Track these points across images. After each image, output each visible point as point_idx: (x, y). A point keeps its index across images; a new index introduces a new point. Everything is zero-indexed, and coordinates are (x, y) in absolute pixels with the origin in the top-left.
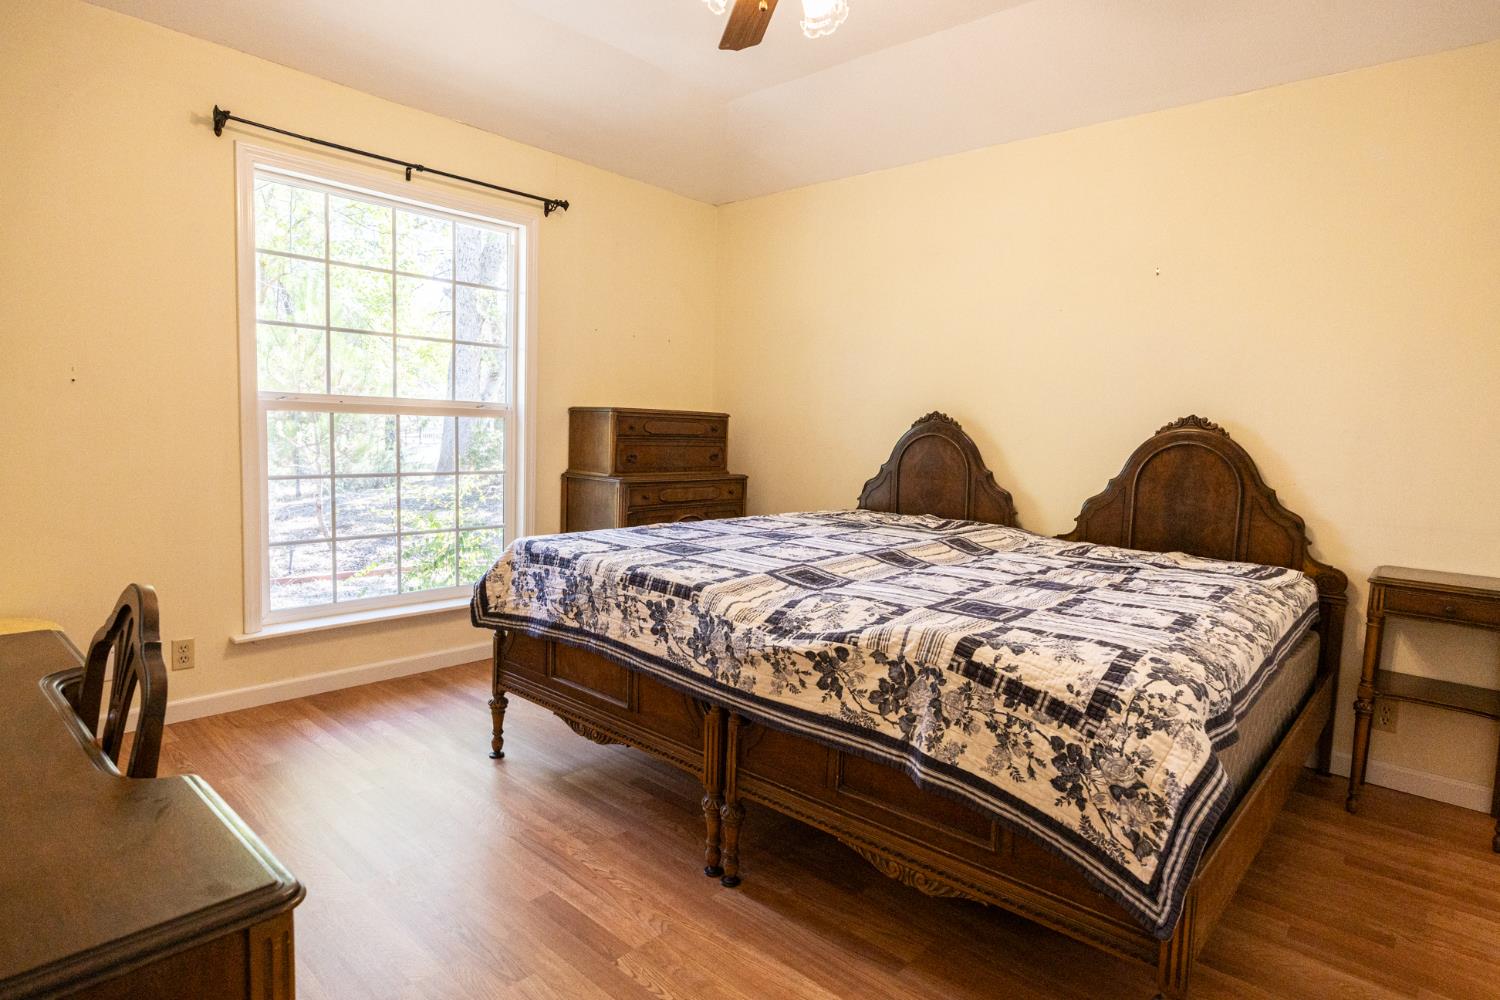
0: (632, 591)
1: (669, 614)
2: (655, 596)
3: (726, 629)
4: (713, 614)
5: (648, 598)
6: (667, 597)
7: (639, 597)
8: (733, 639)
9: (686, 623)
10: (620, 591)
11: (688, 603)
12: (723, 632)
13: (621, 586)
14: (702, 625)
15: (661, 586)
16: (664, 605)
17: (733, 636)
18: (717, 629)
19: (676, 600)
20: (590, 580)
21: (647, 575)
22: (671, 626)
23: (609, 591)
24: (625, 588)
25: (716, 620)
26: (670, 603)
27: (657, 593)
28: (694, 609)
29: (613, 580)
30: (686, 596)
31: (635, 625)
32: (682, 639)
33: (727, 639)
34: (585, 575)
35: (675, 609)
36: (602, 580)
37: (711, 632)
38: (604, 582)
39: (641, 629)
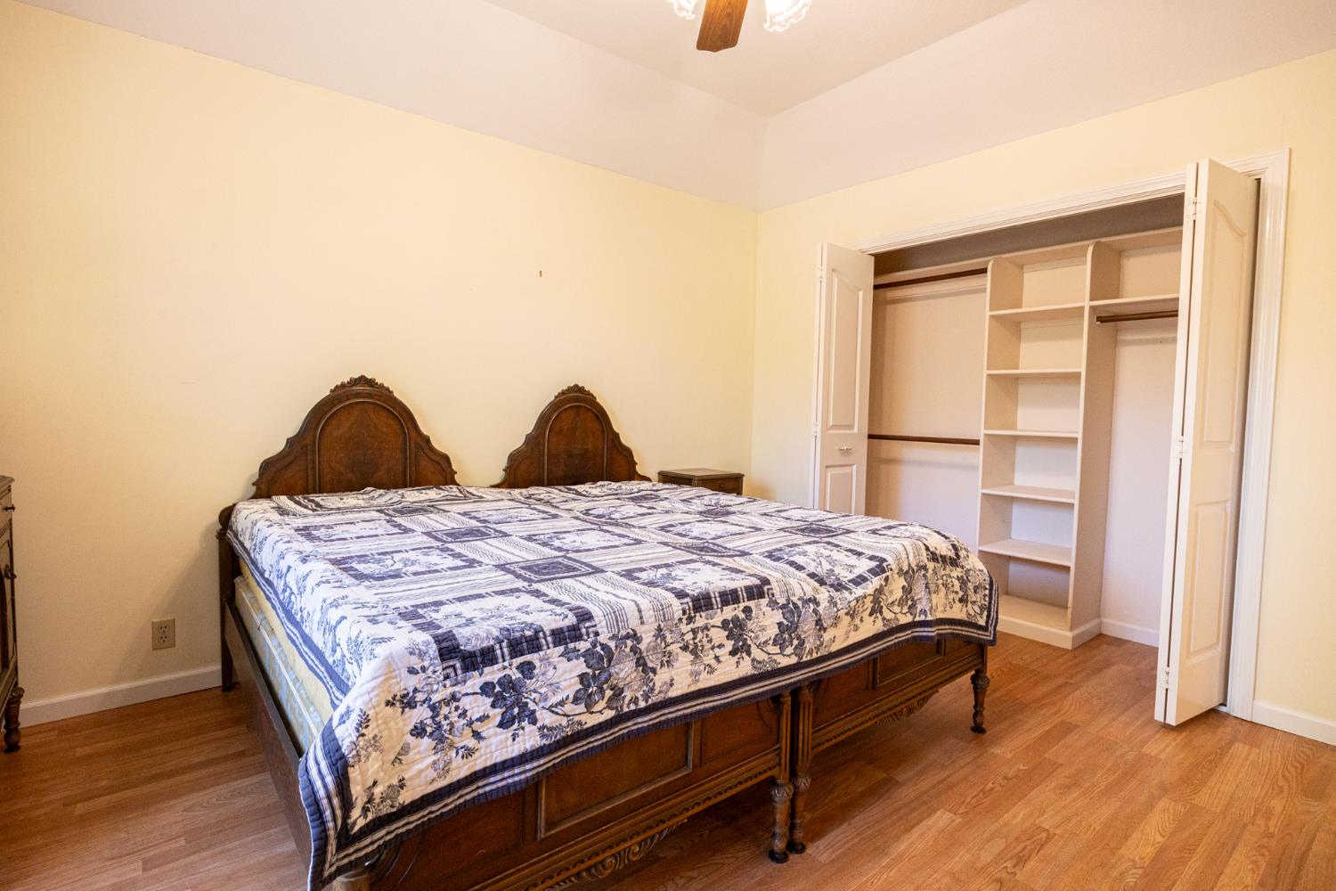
0: (700, 621)
1: (749, 623)
2: (729, 612)
3: (812, 606)
4: (795, 599)
5: (721, 619)
6: (742, 605)
7: (712, 622)
8: (821, 612)
9: (767, 621)
10: (684, 628)
11: (764, 601)
12: (811, 610)
13: (685, 621)
14: (788, 615)
15: (730, 597)
16: (742, 616)
17: (821, 609)
18: (803, 611)
19: (752, 604)
20: (635, 636)
21: (708, 593)
22: (753, 635)
23: (668, 636)
24: (690, 620)
25: (800, 604)
26: (747, 610)
27: (731, 607)
28: (773, 604)
29: (672, 619)
30: (761, 595)
31: (709, 659)
32: (766, 643)
33: (816, 614)
34: (623, 633)
35: (753, 615)
36: (656, 625)
37: (799, 616)
38: (659, 629)
39: (717, 658)
